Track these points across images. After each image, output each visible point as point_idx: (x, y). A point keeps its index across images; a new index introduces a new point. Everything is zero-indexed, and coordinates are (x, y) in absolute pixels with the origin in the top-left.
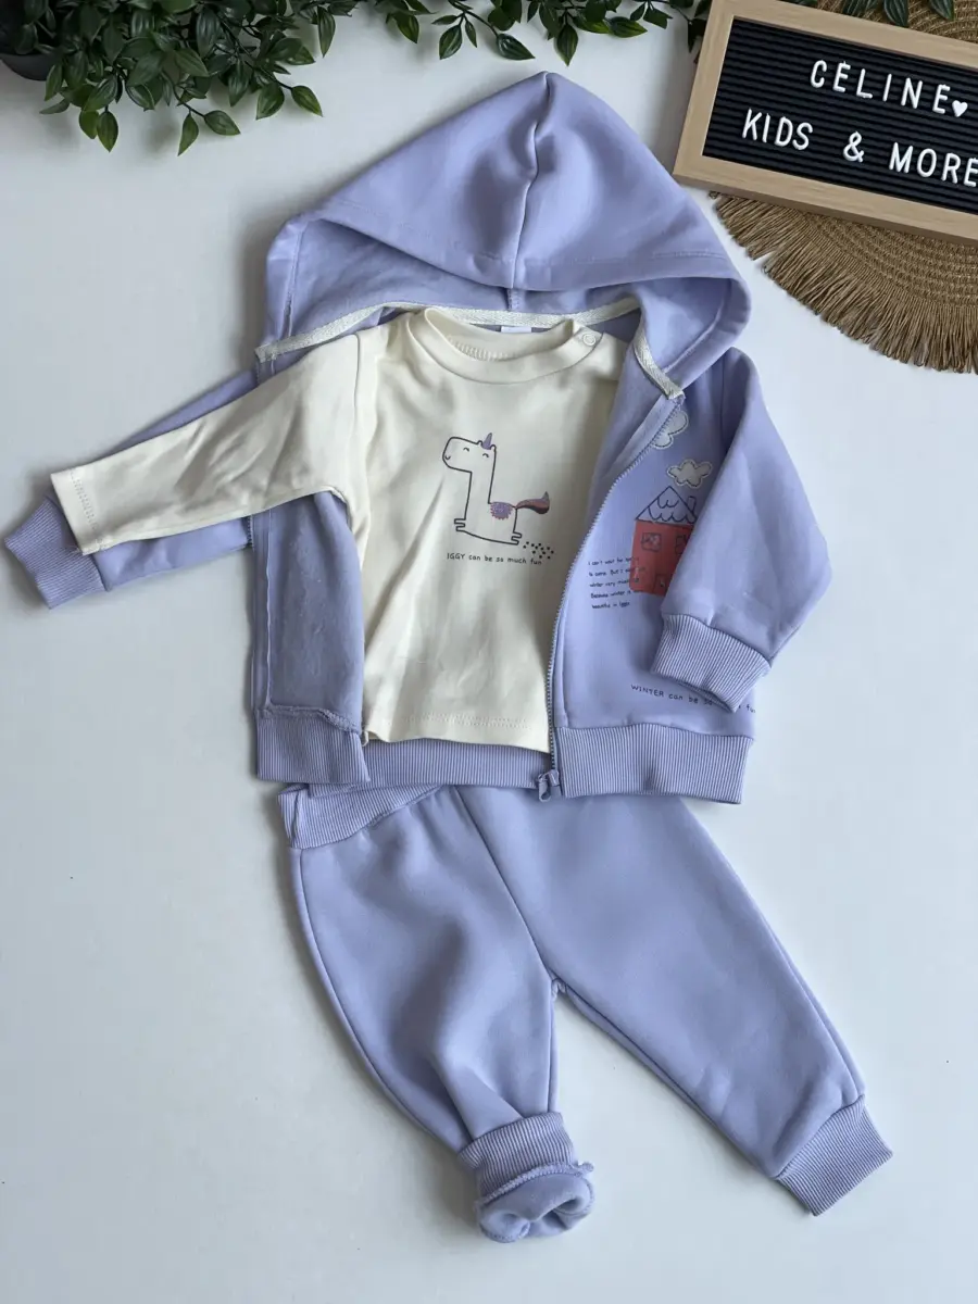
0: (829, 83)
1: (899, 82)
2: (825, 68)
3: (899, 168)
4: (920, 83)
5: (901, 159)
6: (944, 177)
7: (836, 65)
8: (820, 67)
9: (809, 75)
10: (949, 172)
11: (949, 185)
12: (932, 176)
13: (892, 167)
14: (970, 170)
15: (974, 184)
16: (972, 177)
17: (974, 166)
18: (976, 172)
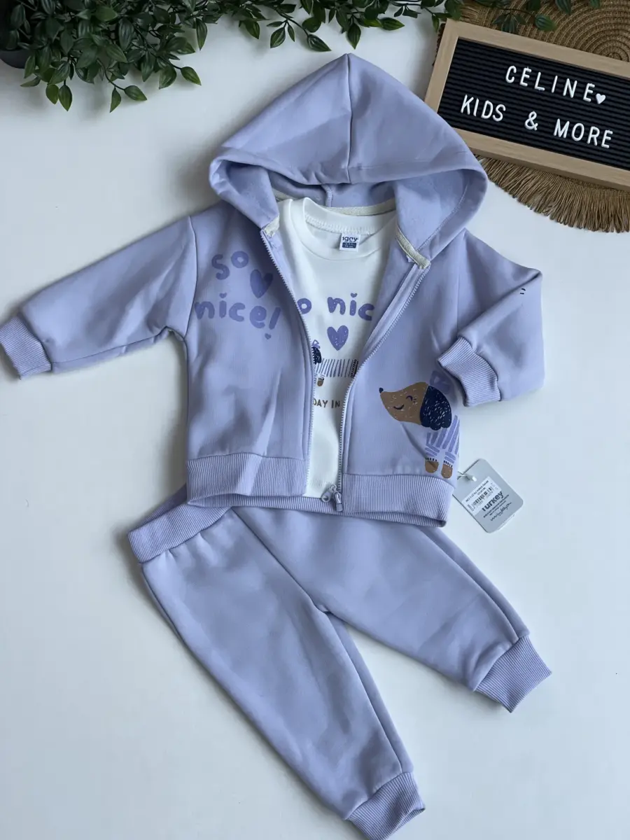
0: (518, 81)
1: (562, 81)
2: (515, 71)
3: (560, 135)
4: (576, 82)
5: (561, 130)
6: (589, 141)
7: (522, 69)
8: (512, 70)
9: (505, 75)
10: (592, 139)
11: (591, 146)
12: (580, 141)
13: (555, 134)
14: (605, 137)
15: (608, 146)
16: (607, 142)
17: (608, 135)
18: (610, 138)
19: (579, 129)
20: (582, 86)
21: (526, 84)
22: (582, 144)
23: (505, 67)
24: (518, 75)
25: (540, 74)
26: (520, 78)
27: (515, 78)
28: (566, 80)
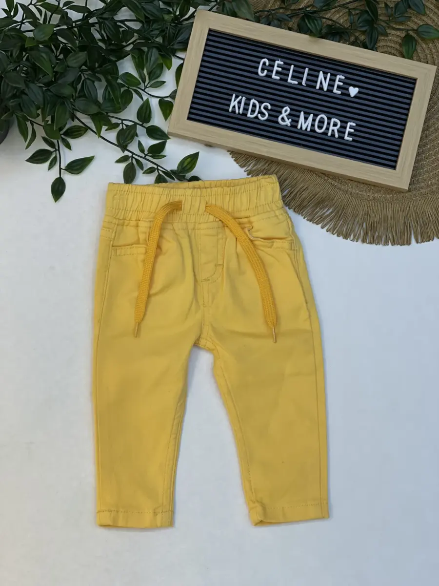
0: (269, 74)
1: (316, 73)
2: (267, 64)
3: (304, 128)
4: (329, 75)
5: (305, 123)
6: (329, 134)
7: (274, 61)
8: (264, 64)
9: (257, 68)
10: (333, 131)
11: (332, 139)
12: (322, 133)
13: (299, 127)
14: (348, 130)
15: (351, 139)
16: (350, 134)
17: (351, 127)
18: (352, 131)
19: (321, 122)
20: (333, 78)
21: (278, 78)
22: (324, 136)
23: (257, 60)
24: (270, 68)
25: (292, 66)
26: (272, 71)
27: (268, 71)
28: (319, 72)
